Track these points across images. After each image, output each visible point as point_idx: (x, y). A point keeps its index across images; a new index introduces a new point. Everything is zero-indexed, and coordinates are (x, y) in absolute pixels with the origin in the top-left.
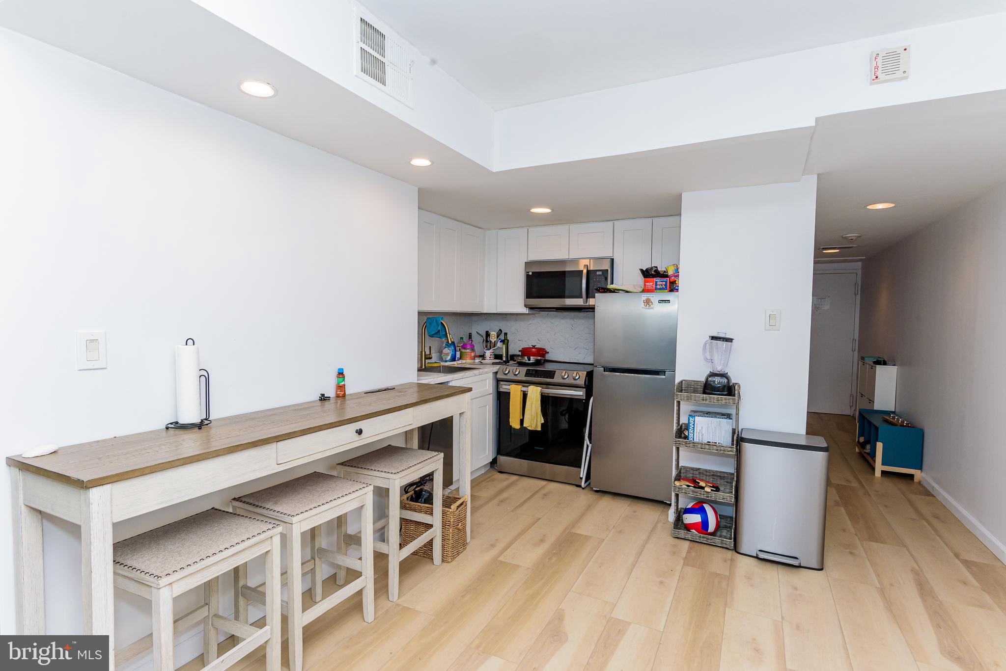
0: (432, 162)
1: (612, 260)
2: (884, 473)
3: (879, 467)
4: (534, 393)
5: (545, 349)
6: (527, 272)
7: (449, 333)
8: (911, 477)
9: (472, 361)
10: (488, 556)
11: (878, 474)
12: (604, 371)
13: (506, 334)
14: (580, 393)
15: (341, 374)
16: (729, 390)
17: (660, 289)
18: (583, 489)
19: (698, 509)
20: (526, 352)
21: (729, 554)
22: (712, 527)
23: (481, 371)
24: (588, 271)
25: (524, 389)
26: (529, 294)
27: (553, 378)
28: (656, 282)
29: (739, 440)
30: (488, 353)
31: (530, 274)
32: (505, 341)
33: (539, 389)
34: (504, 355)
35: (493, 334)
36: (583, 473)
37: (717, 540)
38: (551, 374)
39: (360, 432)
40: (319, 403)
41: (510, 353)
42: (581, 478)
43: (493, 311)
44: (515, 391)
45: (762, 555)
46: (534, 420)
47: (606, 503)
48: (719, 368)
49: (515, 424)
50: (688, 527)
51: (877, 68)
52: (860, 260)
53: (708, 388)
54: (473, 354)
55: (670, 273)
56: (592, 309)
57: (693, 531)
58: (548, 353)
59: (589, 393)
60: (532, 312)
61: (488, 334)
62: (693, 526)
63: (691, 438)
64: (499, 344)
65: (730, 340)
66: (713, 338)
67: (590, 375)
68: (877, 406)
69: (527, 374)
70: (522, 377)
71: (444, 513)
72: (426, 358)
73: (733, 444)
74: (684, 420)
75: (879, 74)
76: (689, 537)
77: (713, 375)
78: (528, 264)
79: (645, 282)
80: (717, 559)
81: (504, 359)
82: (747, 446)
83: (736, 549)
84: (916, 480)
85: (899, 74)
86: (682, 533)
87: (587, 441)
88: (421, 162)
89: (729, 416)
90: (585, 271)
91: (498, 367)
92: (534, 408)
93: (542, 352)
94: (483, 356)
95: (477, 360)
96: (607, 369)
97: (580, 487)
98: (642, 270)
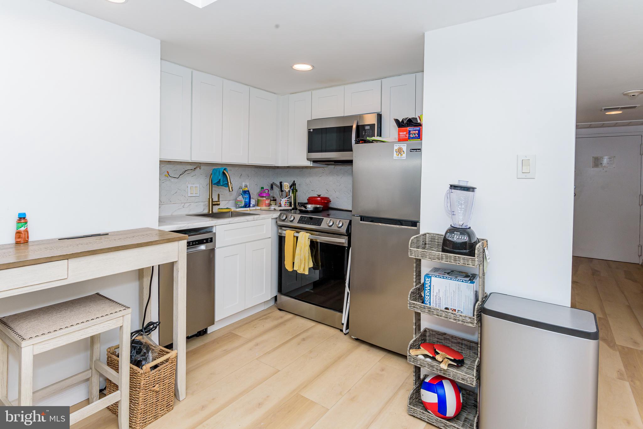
1: (381, 115)
4: (305, 238)
5: (329, 198)
6: (309, 129)
7: (230, 182)
9: (267, 208)
12: (361, 220)
13: (295, 185)
14: (342, 241)
16: (471, 249)
17: (413, 138)
18: (345, 334)
19: (437, 386)
20: (311, 200)
24: (358, 126)
25: (296, 234)
26: (311, 149)
27: (320, 226)
28: (410, 131)
29: (481, 311)
31: (312, 131)
32: (294, 191)
33: (309, 234)
34: (293, 204)
35: (286, 186)
38: (319, 221)
42: (343, 325)
43: (286, 164)
44: (289, 236)
46: (303, 264)
49: (289, 267)
53: (447, 245)
54: (267, 202)
56: (350, 161)
57: (430, 411)
59: (350, 241)
60: (316, 165)
61: (282, 185)
62: (430, 406)
63: (428, 302)
65: (471, 190)
66: (453, 187)
67: (350, 223)
69: (300, 221)
70: (295, 224)
72: (213, 205)
73: (474, 315)
77: (453, 229)
78: (309, 122)
79: (399, 132)
82: (488, 319)
87: (347, 288)
90: (354, 127)
92: (302, 253)
93: (326, 201)
95: (273, 207)
96: (363, 218)
97: (342, 331)
98: (397, 121)
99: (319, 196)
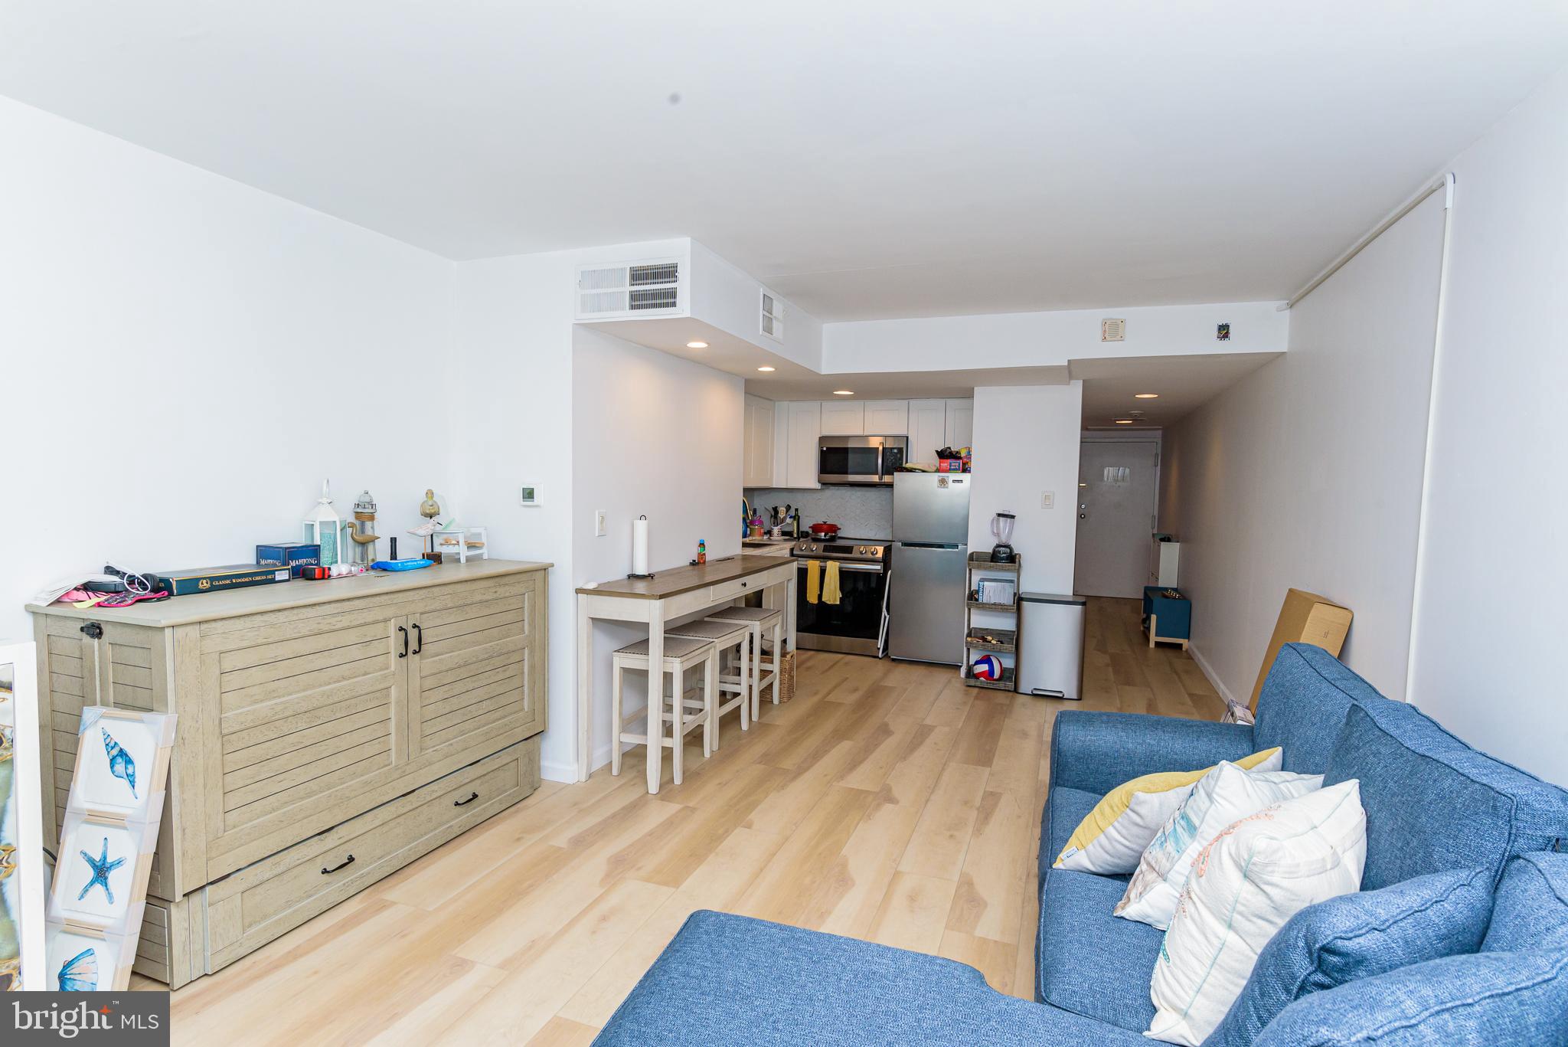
0: (776, 369)
1: (907, 437)
2: (1158, 644)
3: (1153, 638)
4: (833, 568)
5: (835, 525)
6: (821, 447)
8: (1180, 646)
9: (760, 538)
10: (816, 699)
11: (1152, 645)
12: (902, 546)
13: (797, 510)
14: (878, 567)
15: (702, 545)
16: (1012, 558)
17: (954, 469)
18: (880, 659)
19: (986, 660)
20: (816, 528)
21: (1011, 694)
22: (997, 674)
23: (778, 547)
24: (883, 448)
25: (822, 564)
26: (822, 471)
27: (851, 553)
28: (950, 463)
29: (1019, 600)
30: (776, 530)
31: (825, 449)
32: (796, 517)
33: (837, 564)
34: (795, 531)
35: (782, 511)
36: (881, 644)
37: (1001, 685)
38: (849, 550)
39: (745, 585)
40: (692, 567)
41: (801, 529)
42: (879, 649)
43: (784, 486)
44: (813, 566)
45: (1035, 692)
46: (832, 594)
47: (902, 669)
48: (1004, 540)
49: (812, 598)
50: (977, 676)
51: (1105, 331)
52: (1159, 429)
53: (994, 557)
54: (762, 531)
55: (963, 454)
56: (890, 486)
57: (982, 679)
58: (840, 529)
59: (886, 568)
60: (824, 487)
61: (775, 509)
62: (982, 674)
63: (980, 601)
64: (789, 520)
65: (1013, 517)
66: (999, 515)
67: (888, 550)
68: (1161, 584)
69: (826, 549)
70: (821, 552)
71: (781, 662)
73: (1014, 603)
74: (974, 587)
75: (1106, 336)
76: (978, 684)
77: (998, 546)
78: (822, 439)
79: (940, 463)
80: (1001, 698)
81: (795, 536)
82: (1025, 604)
83: (1016, 690)
84: (1184, 649)
85: (1119, 337)
86: (972, 682)
87: (884, 612)
88: (767, 369)
89: (1012, 581)
90: (881, 448)
91: (794, 543)
92: (833, 583)
93: (833, 528)
94: (769, 533)
95: (765, 537)
96: (905, 544)
97: (878, 657)
98: (937, 451)
99: (825, 523)
